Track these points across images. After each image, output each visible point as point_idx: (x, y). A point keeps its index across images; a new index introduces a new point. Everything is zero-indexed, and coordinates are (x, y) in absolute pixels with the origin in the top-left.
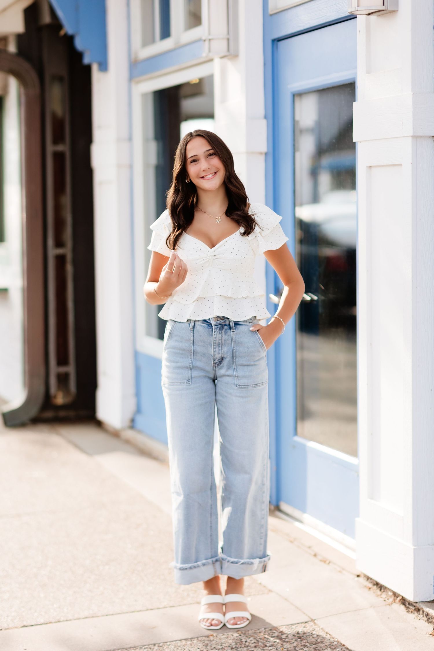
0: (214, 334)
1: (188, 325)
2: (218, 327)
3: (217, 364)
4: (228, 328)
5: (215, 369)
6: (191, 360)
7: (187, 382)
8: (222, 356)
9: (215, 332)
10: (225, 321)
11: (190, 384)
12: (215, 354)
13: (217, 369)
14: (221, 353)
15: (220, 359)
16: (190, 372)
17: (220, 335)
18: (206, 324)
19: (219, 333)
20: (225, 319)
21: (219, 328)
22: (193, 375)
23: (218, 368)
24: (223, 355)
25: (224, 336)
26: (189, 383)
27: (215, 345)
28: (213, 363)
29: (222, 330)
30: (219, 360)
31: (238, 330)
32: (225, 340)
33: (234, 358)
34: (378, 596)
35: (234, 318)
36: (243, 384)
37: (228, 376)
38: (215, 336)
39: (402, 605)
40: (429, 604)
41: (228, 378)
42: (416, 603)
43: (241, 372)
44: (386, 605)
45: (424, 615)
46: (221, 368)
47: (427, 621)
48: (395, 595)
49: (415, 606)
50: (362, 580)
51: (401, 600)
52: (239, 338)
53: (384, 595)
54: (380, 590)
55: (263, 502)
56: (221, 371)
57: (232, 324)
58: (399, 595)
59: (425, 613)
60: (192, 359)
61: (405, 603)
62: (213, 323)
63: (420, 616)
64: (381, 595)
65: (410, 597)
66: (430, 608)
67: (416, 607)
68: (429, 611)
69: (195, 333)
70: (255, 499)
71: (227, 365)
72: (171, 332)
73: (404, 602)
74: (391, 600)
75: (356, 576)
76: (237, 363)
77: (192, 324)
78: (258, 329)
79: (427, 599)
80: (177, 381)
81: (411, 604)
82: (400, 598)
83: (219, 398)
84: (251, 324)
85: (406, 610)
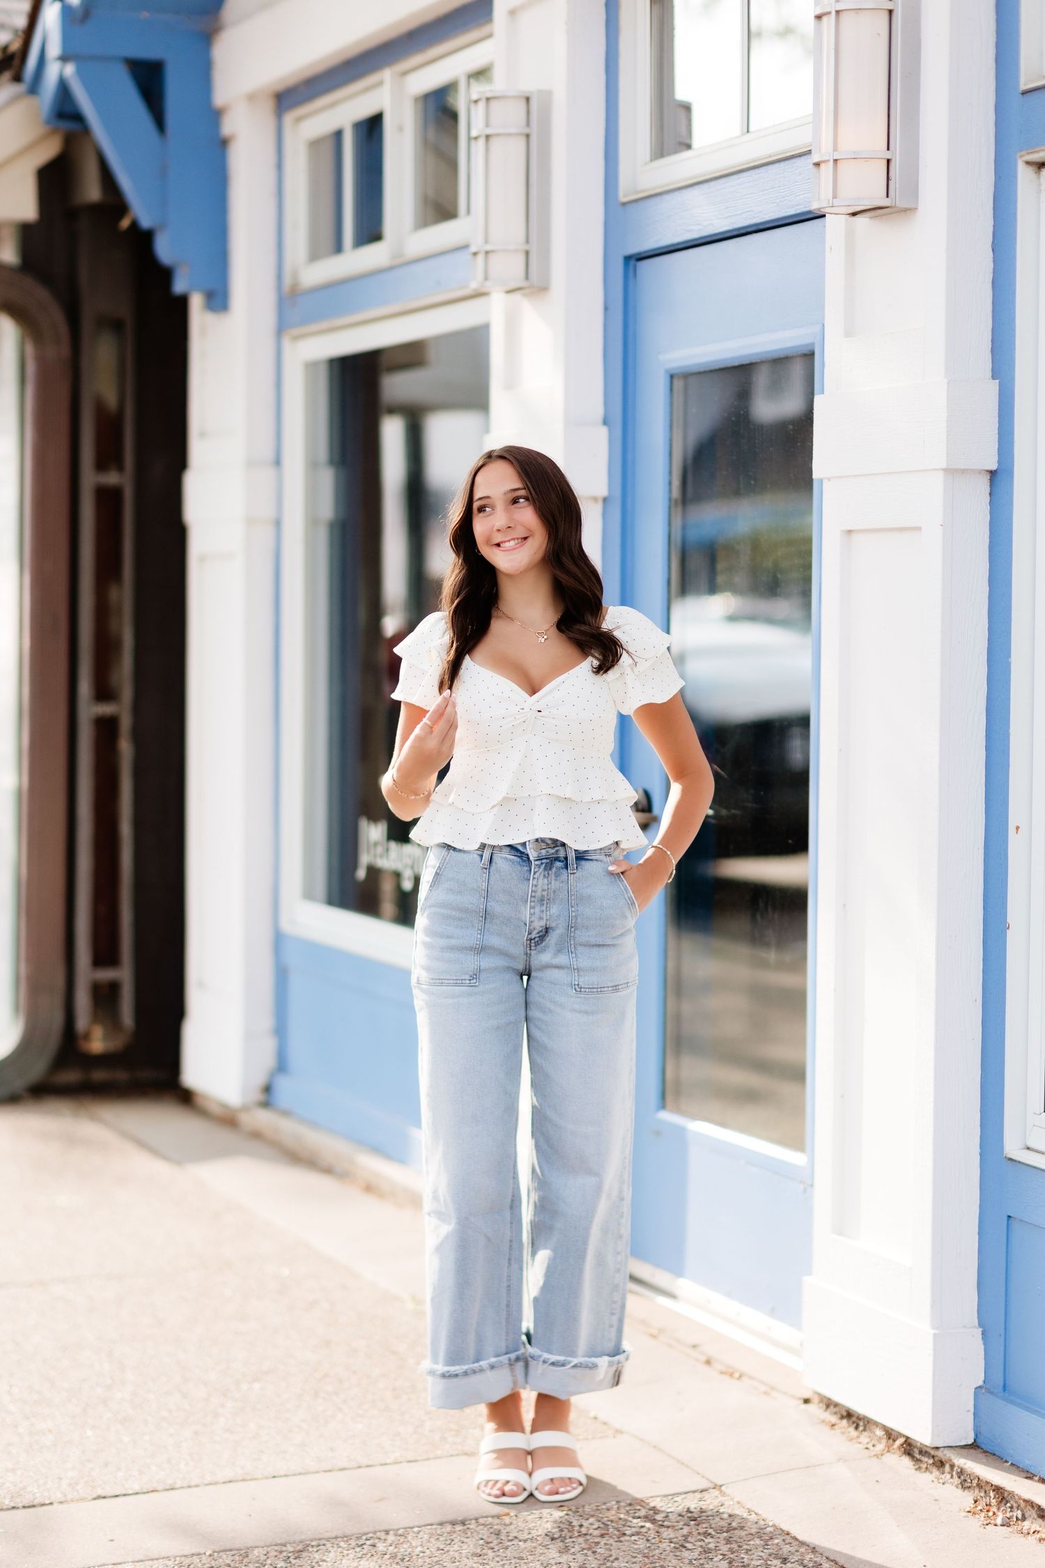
0: (534, 878)
1: (478, 858)
2: (542, 863)
3: (535, 943)
4: (563, 866)
5: (529, 952)
6: (479, 932)
7: (470, 980)
8: (546, 925)
9: (534, 874)
10: (557, 851)
11: (477, 984)
12: (532, 919)
13: (533, 952)
14: (545, 918)
15: (541, 931)
16: (476, 958)
17: (546, 881)
18: (517, 856)
19: (544, 876)
20: (557, 846)
21: (544, 865)
22: (483, 965)
23: (535, 950)
24: (548, 923)
25: (553, 882)
26: (474, 981)
27: (534, 901)
28: (527, 940)
29: (550, 869)
30: (538, 933)
31: (582, 872)
32: (554, 892)
33: (573, 929)
34: (851, 1440)
35: (576, 844)
36: (588, 985)
37: (558, 967)
38: (535, 882)
39: (904, 1456)
40: (964, 1451)
41: (556, 971)
42: (937, 1448)
43: (584, 959)
44: (870, 1457)
45: (954, 1473)
46: (543, 950)
47: (960, 1486)
48: (890, 1435)
49: (933, 1457)
50: (815, 1409)
51: (902, 1445)
52: (583, 888)
53: (864, 1438)
54: (857, 1428)
55: (621, 1237)
56: (543, 957)
57: (572, 856)
58: (901, 1435)
59: (955, 1469)
60: (482, 931)
61: (911, 1452)
62: (533, 855)
63: (945, 1477)
64: (858, 1437)
65: (923, 1436)
66: (967, 1459)
67: (936, 1459)
68: (965, 1464)
69: (491, 874)
70: (605, 1230)
71: (556, 945)
72: (438, 871)
73: (910, 1450)
74: (881, 1446)
75: (802, 1401)
76: (577, 939)
77: (487, 854)
78: (622, 870)
79: (961, 1441)
80: (449, 977)
81: (926, 1452)
82: (901, 1441)
83: (534, 1013)
84: (608, 859)
85: (914, 1465)
